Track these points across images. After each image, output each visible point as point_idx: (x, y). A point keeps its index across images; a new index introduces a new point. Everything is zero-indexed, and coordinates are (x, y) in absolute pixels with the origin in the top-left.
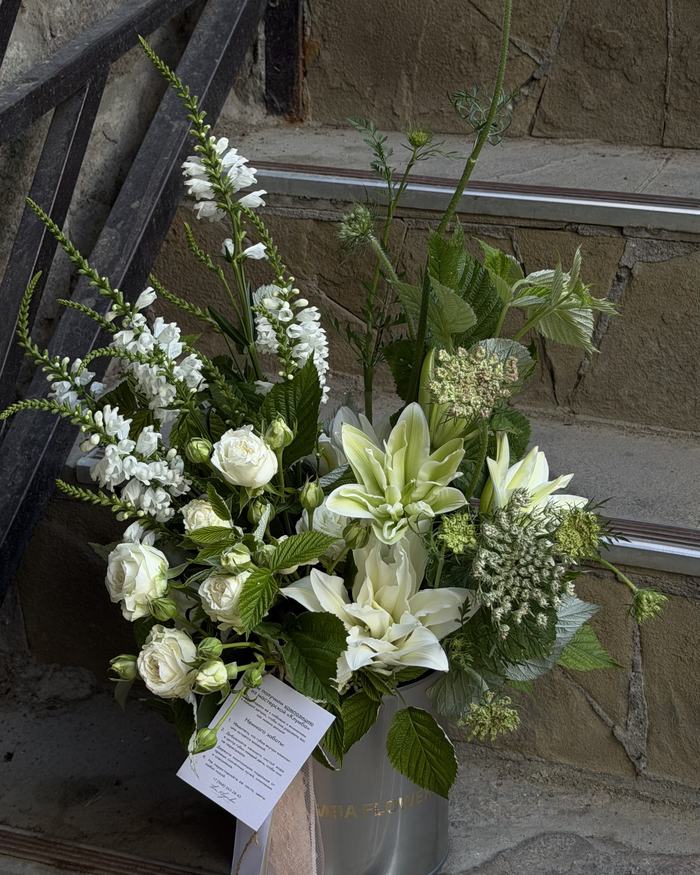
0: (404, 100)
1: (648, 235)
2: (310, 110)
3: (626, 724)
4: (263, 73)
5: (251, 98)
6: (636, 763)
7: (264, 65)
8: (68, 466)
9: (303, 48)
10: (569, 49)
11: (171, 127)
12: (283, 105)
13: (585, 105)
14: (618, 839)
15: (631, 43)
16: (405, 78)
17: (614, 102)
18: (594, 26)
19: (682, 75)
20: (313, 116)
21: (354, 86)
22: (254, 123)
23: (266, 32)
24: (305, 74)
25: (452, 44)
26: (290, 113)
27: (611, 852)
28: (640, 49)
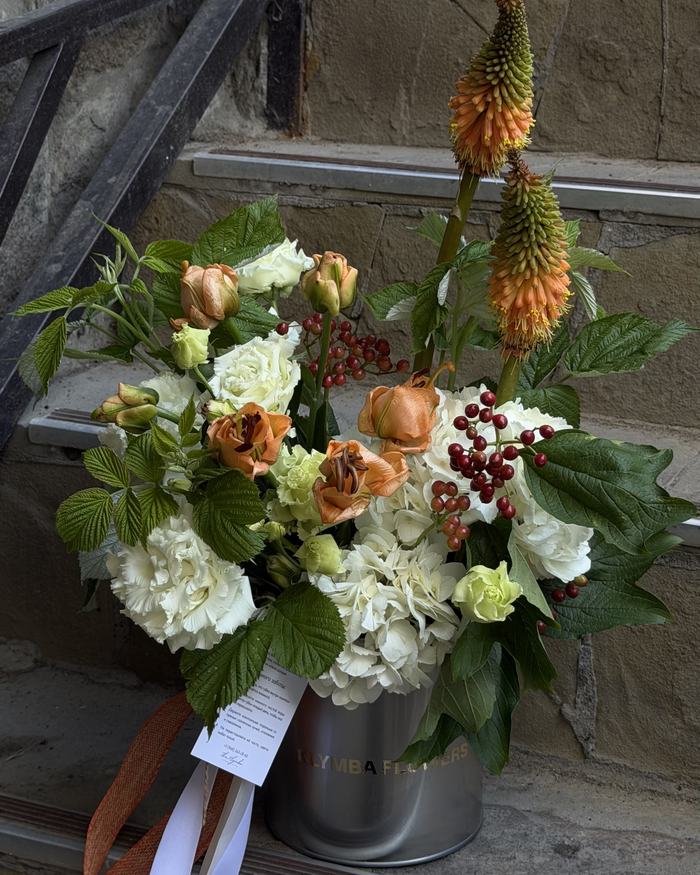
0: (402, 115)
1: (624, 219)
2: (310, 125)
3: (575, 702)
4: (265, 87)
5: (252, 112)
6: (585, 745)
7: (266, 80)
8: (21, 426)
9: (304, 62)
10: (566, 61)
11: (156, 111)
12: (283, 119)
13: (580, 118)
14: (557, 814)
15: (627, 55)
16: (403, 92)
17: (609, 115)
18: (590, 38)
19: (677, 87)
20: (312, 130)
21: (353, 100)
22: (253, 136)
23: (268, 47)
24: (306, 89)
25: (450, 57)
26: (289, 128)
27: (547, 824)
28: (636, 61)
